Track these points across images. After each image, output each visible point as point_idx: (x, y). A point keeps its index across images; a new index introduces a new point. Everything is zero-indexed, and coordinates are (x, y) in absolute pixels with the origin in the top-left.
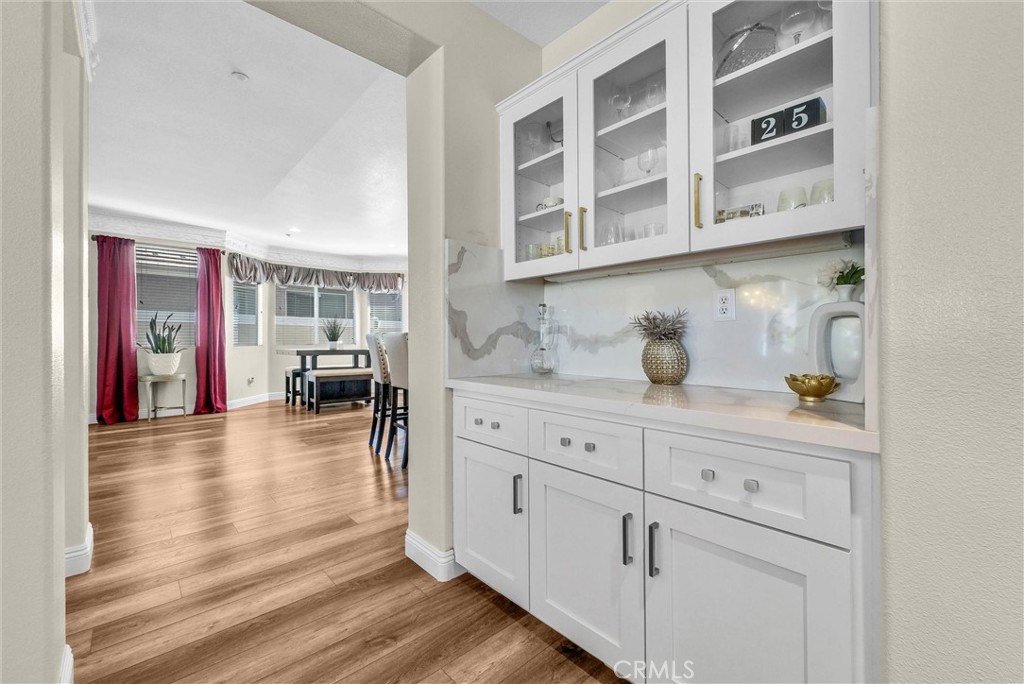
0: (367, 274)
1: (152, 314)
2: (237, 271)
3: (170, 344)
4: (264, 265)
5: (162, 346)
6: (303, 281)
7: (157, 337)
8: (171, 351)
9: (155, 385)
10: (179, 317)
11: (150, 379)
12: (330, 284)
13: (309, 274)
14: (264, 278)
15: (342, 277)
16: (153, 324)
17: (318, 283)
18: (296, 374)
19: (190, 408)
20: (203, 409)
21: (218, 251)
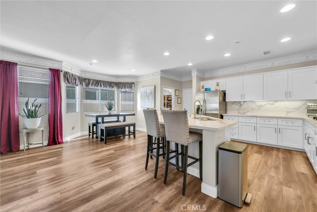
0: (120, 83)
1: (27, 99)
2: (68, 79)
3: (35, 113)
4: (79, 78)
5: (32, 115)
6: (95, 85)
7: (29, 110)
8: (36, 117)
9: (28, 134)
10: (40, 101)
11: (25, 131)
12: (106, 87)
13: (97, 83)
14: (79, 84)
15: (111, 84)
16: (27, 104)
17: (101, 86)
18: (94, 125)
19: (46, 143)
20: (52, 143)
21: (59, 70)
